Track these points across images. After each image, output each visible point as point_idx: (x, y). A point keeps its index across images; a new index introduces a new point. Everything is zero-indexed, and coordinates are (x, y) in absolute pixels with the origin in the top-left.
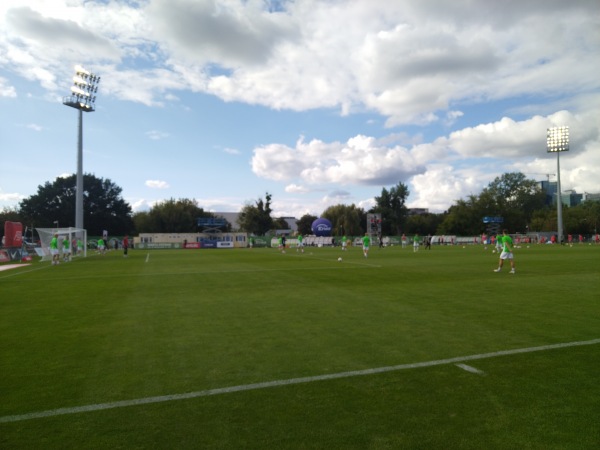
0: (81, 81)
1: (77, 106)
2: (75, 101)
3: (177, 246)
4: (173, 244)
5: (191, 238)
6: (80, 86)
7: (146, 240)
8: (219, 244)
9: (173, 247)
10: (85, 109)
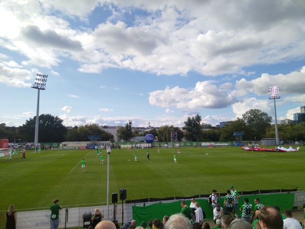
0: (38, 77)
1: (37, 88)
2: (36, 86)
3: (77, 148)
4: (75, 147)
5: (84, 144)
6: (38, 80)
7: (65, 145)
8: (96, 147)
9: (75, 149)
10: (41, 89)
